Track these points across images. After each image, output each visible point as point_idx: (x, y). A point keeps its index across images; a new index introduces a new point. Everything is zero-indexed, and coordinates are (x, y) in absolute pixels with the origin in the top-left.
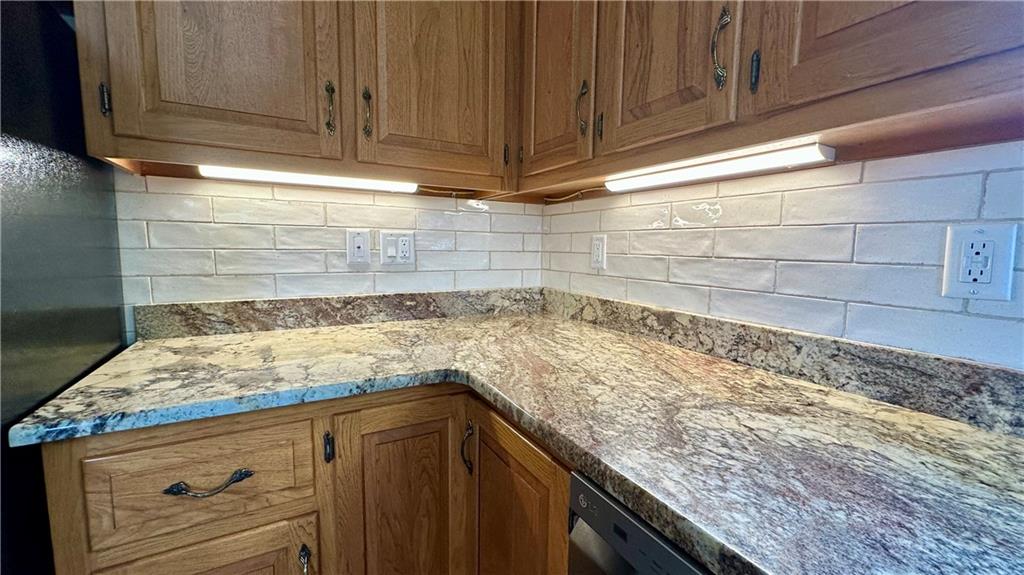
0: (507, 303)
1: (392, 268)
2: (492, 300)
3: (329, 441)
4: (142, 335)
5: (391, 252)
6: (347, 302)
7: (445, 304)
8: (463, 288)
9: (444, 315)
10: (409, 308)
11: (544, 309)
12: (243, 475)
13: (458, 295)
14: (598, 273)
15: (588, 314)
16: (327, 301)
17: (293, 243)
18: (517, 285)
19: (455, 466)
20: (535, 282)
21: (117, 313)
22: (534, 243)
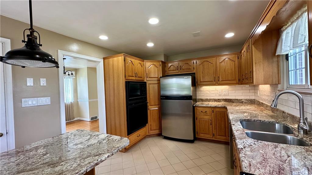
0: (246, 101)
1: (225, 95)
2: (243, 100)
3: (213, 111)
4: (198, 101)
5: (225, 93)
6: (218, 99)
7: (233, 100)
9: (233, 102)
10: (227, 101)
11: (254, 103)
12: (206, 112)
13: (236, 99)
14: (258, 96)
16: (216, 99)
17: (212, 92)
18: (249, 98)
20: (253, 98)
21: (196, 99)
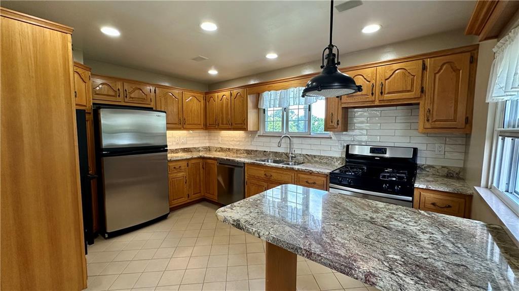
0: (202, 149)
1: (183, 143)
3: (188, 164)
5: (182, 141)
6: (176, 149)
7: (192, 150)
8: (195, 147)
9: (192, 152)
10: (186, 150)
11: (209, 150)
12: (180, 167)
14: (219, 143)
15: (218, 150)
16: (173, 150)
18: (204, 146)
19: (201, 170)
20: (207, 145)
22: (207, 138)
